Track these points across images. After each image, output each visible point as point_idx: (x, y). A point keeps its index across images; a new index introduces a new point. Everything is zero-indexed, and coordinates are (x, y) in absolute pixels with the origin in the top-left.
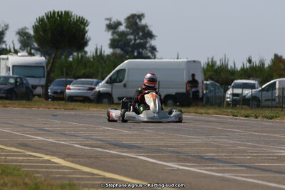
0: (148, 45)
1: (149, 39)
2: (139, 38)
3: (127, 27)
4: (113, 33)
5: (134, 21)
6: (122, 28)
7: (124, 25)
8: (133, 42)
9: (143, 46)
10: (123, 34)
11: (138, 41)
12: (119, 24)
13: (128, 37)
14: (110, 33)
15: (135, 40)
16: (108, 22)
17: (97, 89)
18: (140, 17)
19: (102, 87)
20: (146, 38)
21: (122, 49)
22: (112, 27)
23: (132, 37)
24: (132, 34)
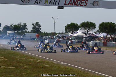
4: (33, 26)
5: (37, 23)
6: (35, 25)
7: (35, 24)
9: (39, 28)
12: (34, 24)
17: (21, 37)
18: (38, 23)
22: (33, 24)
24: (37, 26)
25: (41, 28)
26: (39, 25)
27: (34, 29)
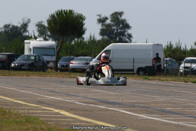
0: (126, 33)
1: (127, 29)
2: (120, 29)
3: (111, 21)
4: (102, 25)
5: (116, 16)
6: (108, 22)
7: (110, 19)
8: (116, 31)
9: (123, 34)
10: (109, 26)
11: (119, 30)
12: (106, 18)
13: (113, 28)
14: (100, 25)
15: (117, 30)
16: (98, 18)
17: (92, 63)
18: (121, 14)
19: (95, 62)
20: (125, 29)
21: (108, 36)
22: (102, 21)
23: (115, 28)
24: (115, 26)
25: (129, 31)
26: (123, 22)
27: (106, 37)
